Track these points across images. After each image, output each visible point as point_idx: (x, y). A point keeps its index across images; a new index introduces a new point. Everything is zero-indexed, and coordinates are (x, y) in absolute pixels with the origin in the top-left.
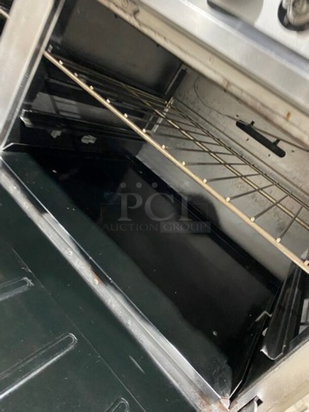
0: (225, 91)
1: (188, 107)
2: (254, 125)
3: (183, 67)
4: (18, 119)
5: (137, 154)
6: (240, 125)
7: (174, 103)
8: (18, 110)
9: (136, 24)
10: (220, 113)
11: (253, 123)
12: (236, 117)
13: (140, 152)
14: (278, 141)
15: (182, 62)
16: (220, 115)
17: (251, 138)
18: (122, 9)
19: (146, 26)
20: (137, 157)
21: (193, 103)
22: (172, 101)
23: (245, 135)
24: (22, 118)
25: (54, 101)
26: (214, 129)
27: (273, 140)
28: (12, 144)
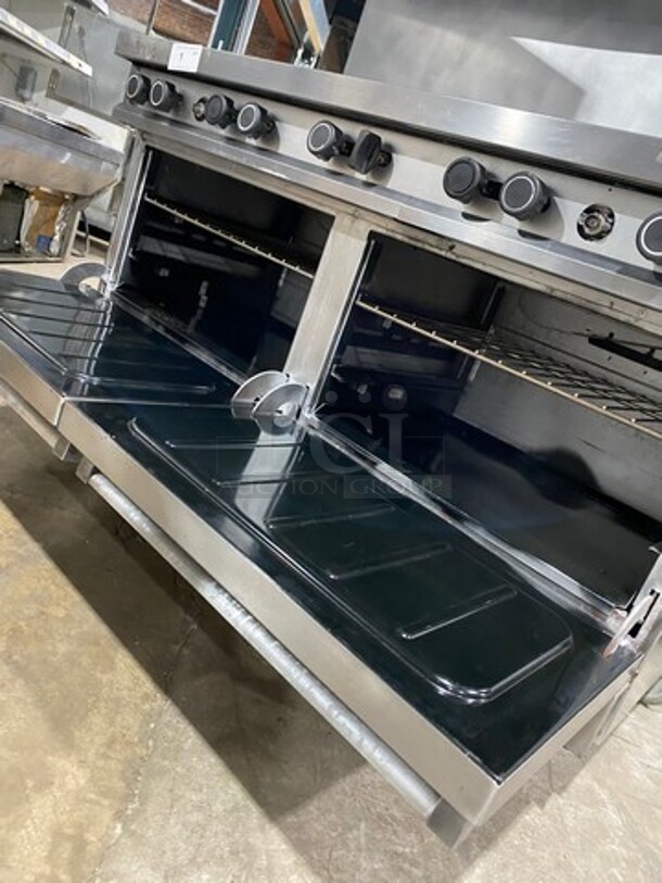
0: (551, 297)
1: (516, 333)
2: (615, 337)
3: (500, 285)
4: (329, 375)
5: (453, 411)
6: (595, 341)
7: (495, 333)
8: (329, 366)
9: (453, 257)
10: (562, 332)
11: (612, 335)
12: (586, 332)
13: (457, 408)
14: (653, 350)
15: (497, 279)
16: (563, 335)
17: (614, 356)
18: (437, 247)
19: (464, 257)
20: (455, 415)
21: (523, 327)
22: (492, 331)
23: (606, 354)
24: (333, 374)
25: (356, 353)
26: (559, 354)
27: (644, 351)
28: (323, 405)
